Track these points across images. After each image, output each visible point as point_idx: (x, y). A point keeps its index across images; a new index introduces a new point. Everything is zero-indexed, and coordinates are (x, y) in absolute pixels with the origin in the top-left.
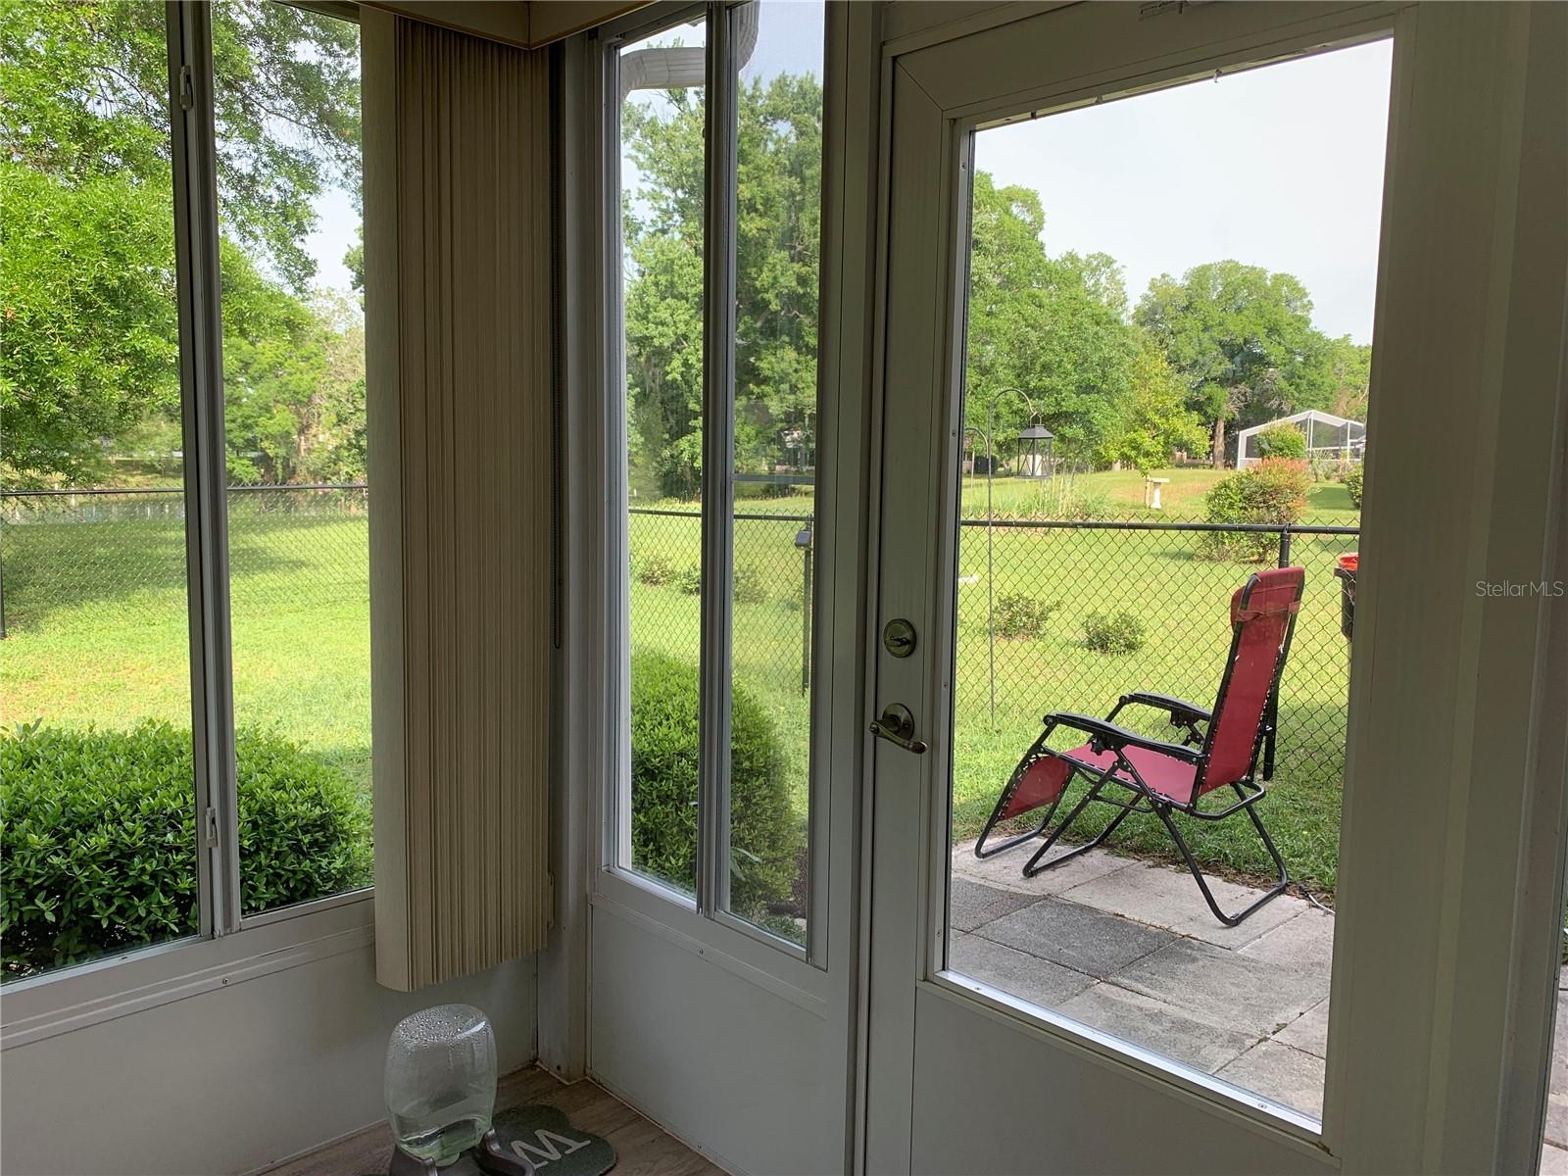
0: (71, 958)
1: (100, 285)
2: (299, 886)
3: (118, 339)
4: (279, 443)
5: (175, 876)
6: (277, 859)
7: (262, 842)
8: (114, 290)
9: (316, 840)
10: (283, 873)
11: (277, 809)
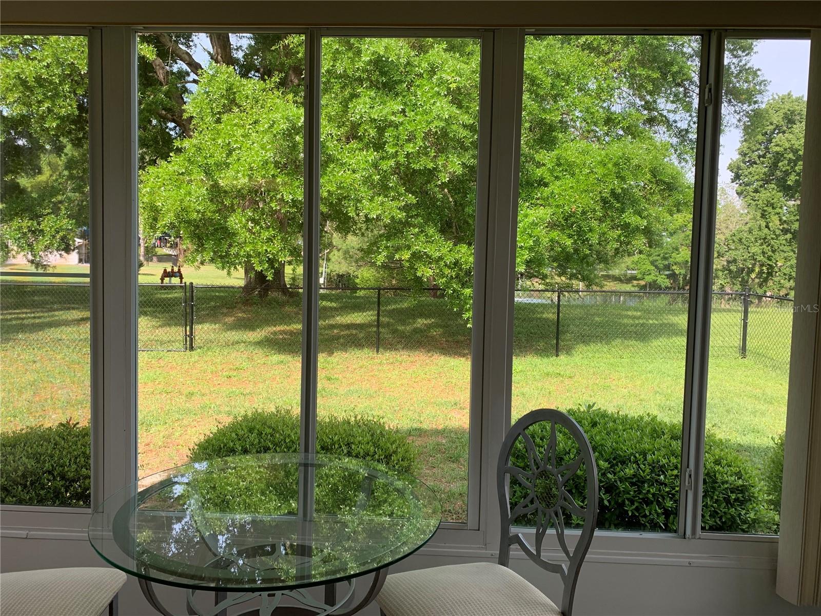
0: (612, 526)
1: (613, 193)
2: (727, 522)
3: (618, 218)
4: (682, 267)
5: (664, 499)
6: (715, 503)
7: (708, 492)
8: (619, 194)
9: (738, 498)
10: (719, 512)
11: (717, 476)
